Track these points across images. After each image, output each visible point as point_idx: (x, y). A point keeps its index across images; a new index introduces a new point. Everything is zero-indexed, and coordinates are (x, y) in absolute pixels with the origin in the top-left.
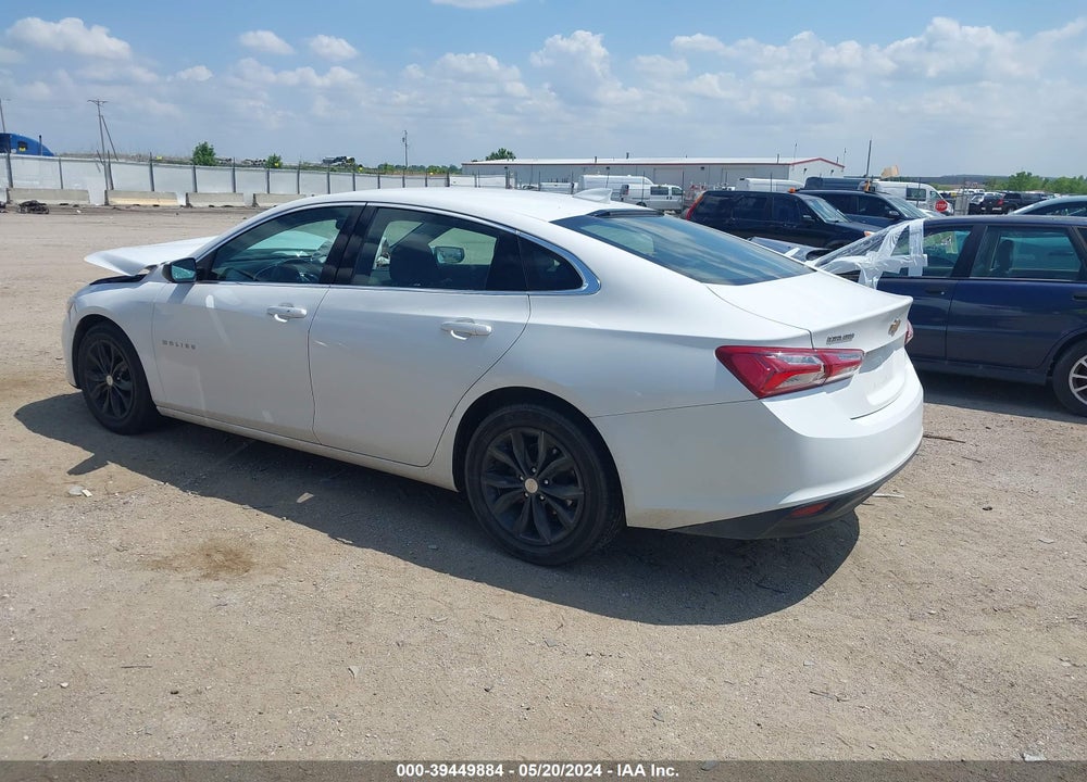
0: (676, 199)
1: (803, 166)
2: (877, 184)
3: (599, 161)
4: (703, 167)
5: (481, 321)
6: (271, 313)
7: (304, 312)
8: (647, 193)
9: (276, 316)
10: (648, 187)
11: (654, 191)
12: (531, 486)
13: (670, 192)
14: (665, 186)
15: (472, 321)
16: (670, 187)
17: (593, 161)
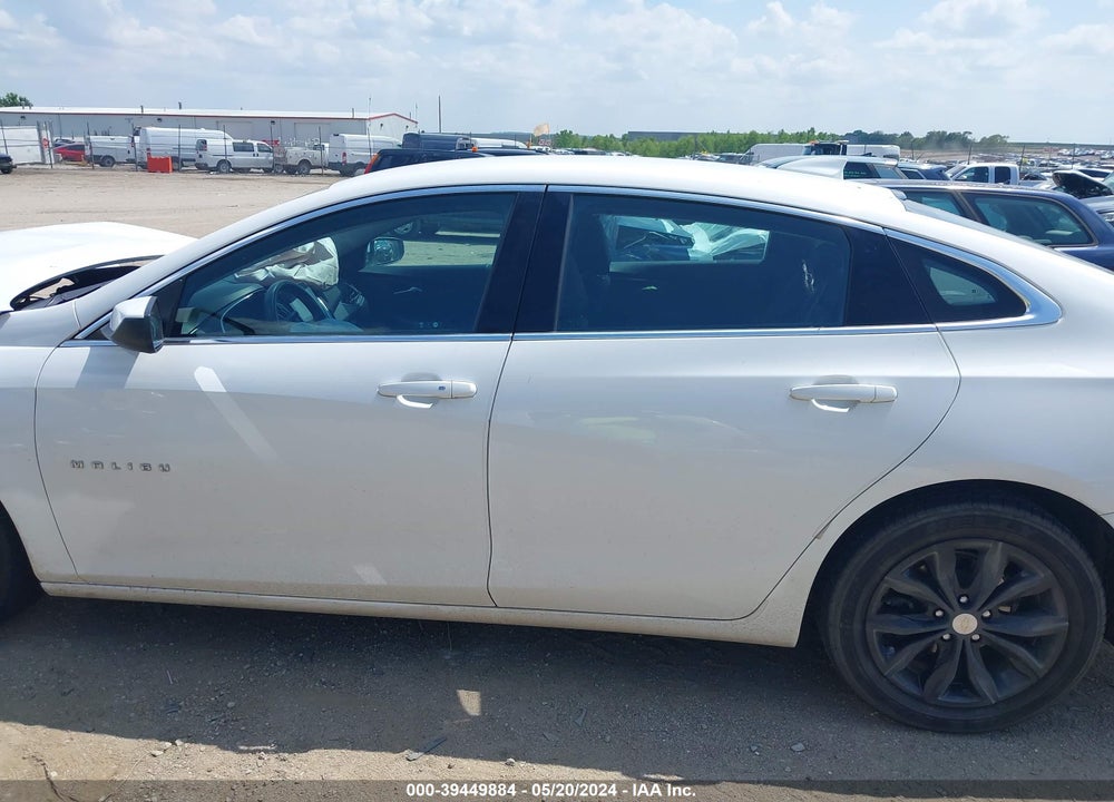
0: (263, 156)
1: (378, 122)
2: (476, 142)
3: (147, 111)
4: (273, 120)
5: (870, 379)
6: (387, 395)
7: (473, 388)
8: (230, 149)
9: (400, 398)
10: (230, 142)
11: (237, 148)
12: (965, 624)
13: (256, 149)
14: (249, 141)
15: (849, 380)
16: (255, 143)
17: (138, 111)
